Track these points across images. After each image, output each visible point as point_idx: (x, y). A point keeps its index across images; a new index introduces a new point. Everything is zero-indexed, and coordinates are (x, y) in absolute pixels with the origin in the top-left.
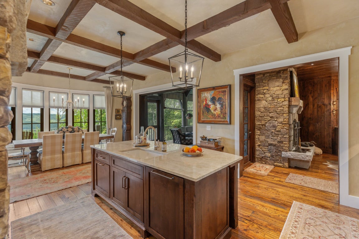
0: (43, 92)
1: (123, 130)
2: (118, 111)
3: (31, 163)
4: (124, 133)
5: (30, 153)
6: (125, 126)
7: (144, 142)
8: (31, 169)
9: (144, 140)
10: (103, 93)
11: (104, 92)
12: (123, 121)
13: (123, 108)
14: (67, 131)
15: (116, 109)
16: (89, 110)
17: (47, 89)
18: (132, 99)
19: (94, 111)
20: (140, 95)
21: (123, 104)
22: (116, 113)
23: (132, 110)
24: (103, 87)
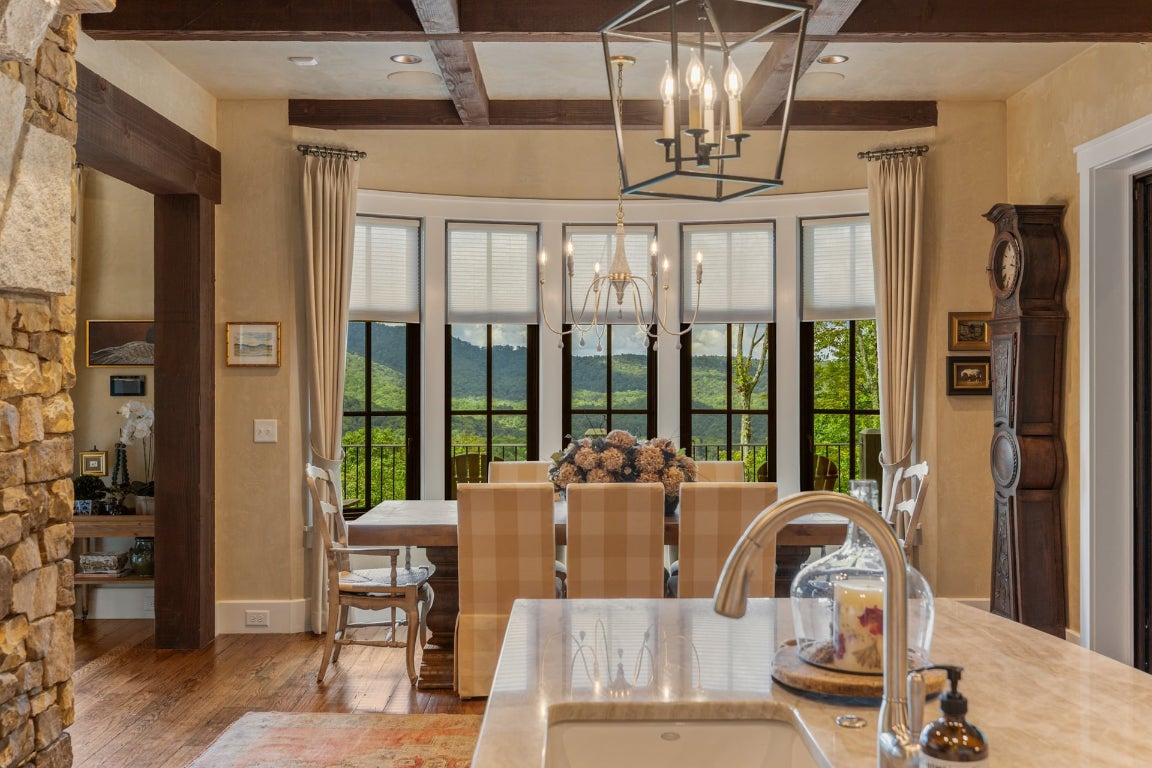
0: (538, 233)
1: (997, 484)
2: (966, 327)
3: (434, 636)
4: (1007, 509)
5: (430, 581)
6: (1009, 449)
7: (861, 657)
8: (422, 669)
9: (865, 631)
10: (862, 200)
11: (864, 194)
12: (996, 413)
13: (998, 301)
14: (600, 465)
15: (952, 315)
16: (772, 329)
17: (552, 213)
18: (1068, 220)
19: (807, 331)
20: (1134, 177)
21: (997, 270)
22: (951, 348)
23: (1072, 314)
24: (862, 155)
